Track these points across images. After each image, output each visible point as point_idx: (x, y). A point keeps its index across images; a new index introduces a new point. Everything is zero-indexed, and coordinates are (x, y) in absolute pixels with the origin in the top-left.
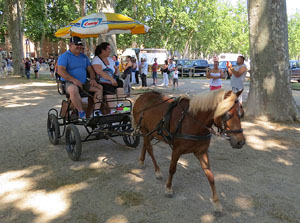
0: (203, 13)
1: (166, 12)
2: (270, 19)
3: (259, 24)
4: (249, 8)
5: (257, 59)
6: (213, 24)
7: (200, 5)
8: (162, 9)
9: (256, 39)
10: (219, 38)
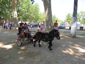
0: (36, 14)
2: (49, 14)
4: (45, 12)
8: (27, 13)
10: (39, 19)
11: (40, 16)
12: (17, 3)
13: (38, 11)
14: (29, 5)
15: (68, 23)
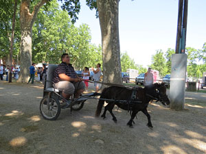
1: (62, 46)
2: (112, 46)
3: (107, 49)
5: (106, 65)
6: (87, 55)
7: (80, 45)
8: (60, 44)
9: (106, 55)
10: (90, 62)
11: (90, 53)
12: (35, 16)
13: (86, 42)
14: (65, 27)
15: (158, 72)
